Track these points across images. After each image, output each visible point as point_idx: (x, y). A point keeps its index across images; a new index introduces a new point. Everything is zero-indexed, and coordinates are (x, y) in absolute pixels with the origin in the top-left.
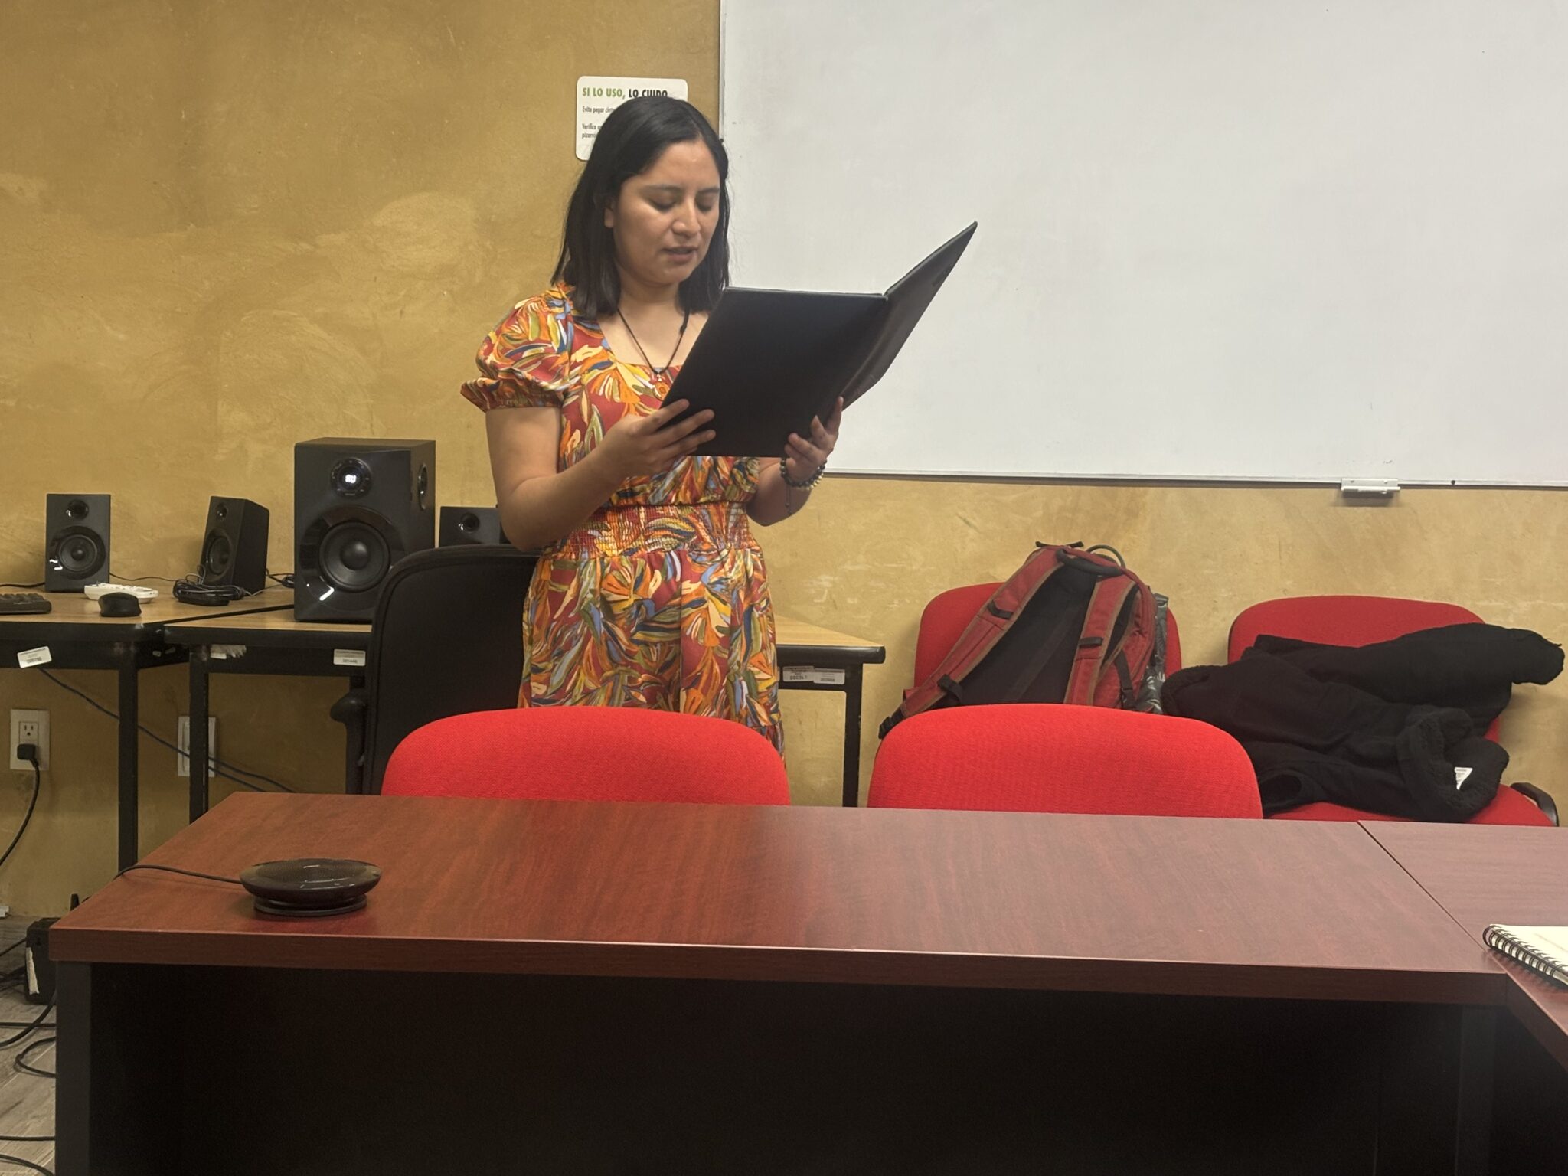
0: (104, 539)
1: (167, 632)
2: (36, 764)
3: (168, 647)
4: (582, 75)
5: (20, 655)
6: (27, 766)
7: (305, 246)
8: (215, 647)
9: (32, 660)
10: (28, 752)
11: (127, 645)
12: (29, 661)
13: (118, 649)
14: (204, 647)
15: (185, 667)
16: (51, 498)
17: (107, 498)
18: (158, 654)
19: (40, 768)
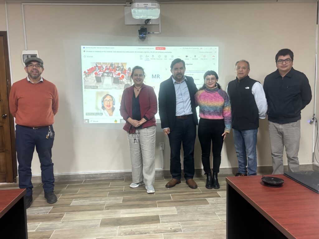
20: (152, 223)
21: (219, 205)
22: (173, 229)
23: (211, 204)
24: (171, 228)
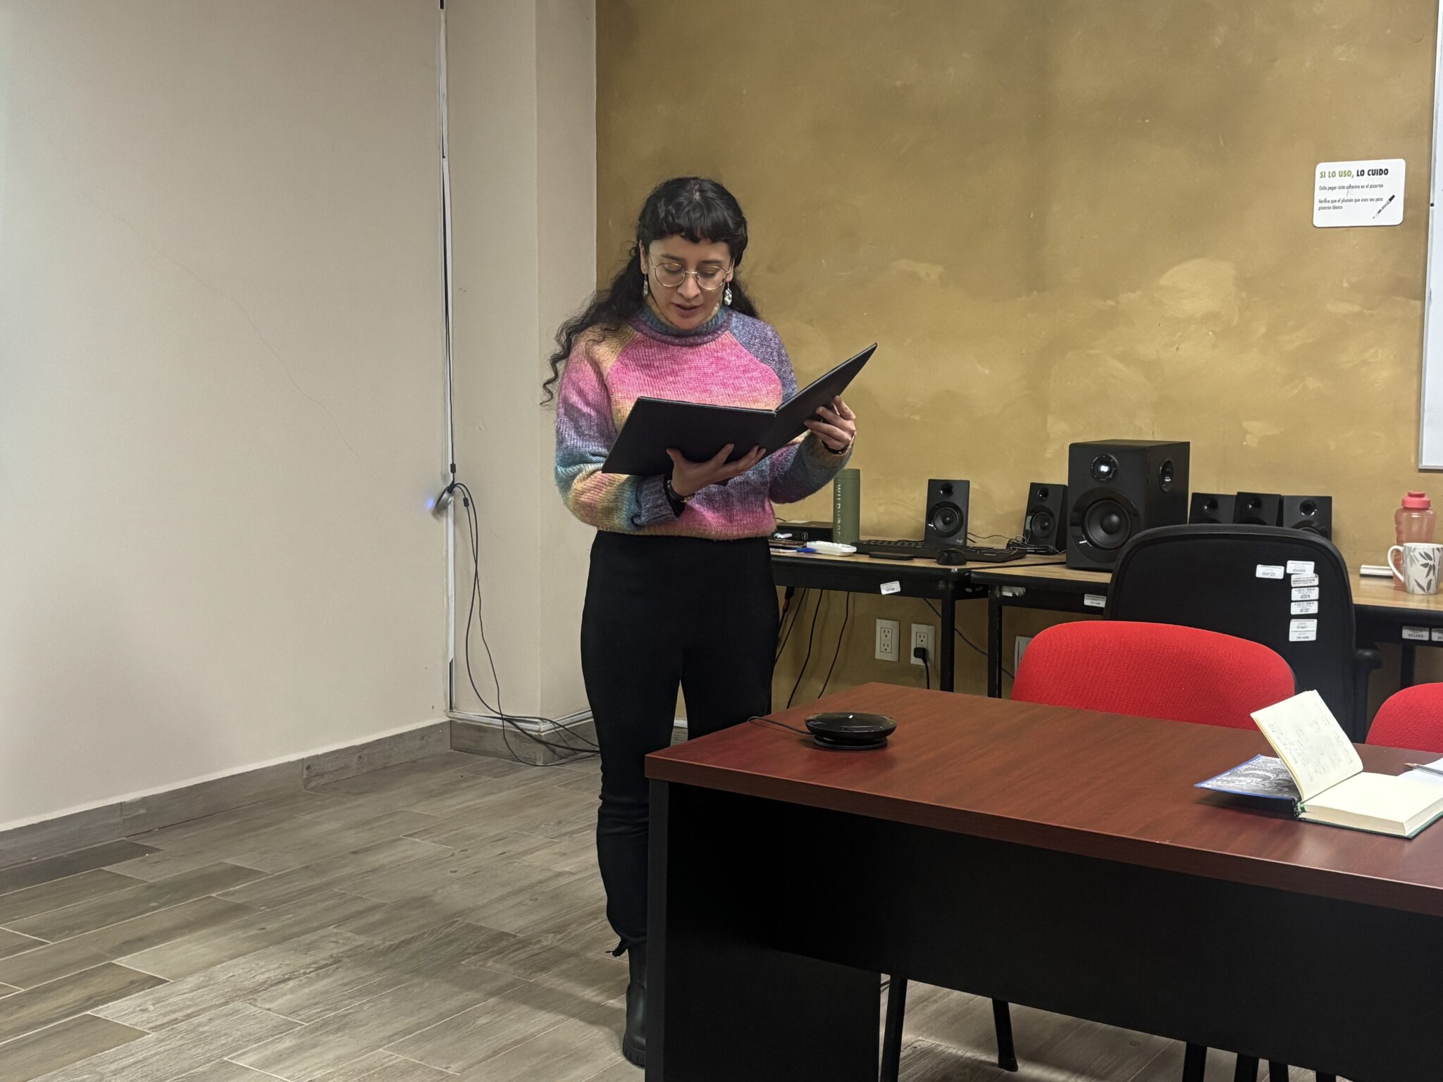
0: (963, 510)
1: (973, 575)
2: (925, 662)
3: (978, 586)
4: (1318, 163)
5: (883, 587)
6: (919, 662)
7: (1110, 303)
8: (1005, 588)
9: (889, 590)
10: (921, 653)
11: (947, 583)
12: (888, 590)
13: (941, 585)
14: (999, 588)
15: (985, 601)
16: (932, 483)
17: (967, 483)
18: (969, 590)
19: (928, 664)
21: (202, 1018)
23: (154, 1029)
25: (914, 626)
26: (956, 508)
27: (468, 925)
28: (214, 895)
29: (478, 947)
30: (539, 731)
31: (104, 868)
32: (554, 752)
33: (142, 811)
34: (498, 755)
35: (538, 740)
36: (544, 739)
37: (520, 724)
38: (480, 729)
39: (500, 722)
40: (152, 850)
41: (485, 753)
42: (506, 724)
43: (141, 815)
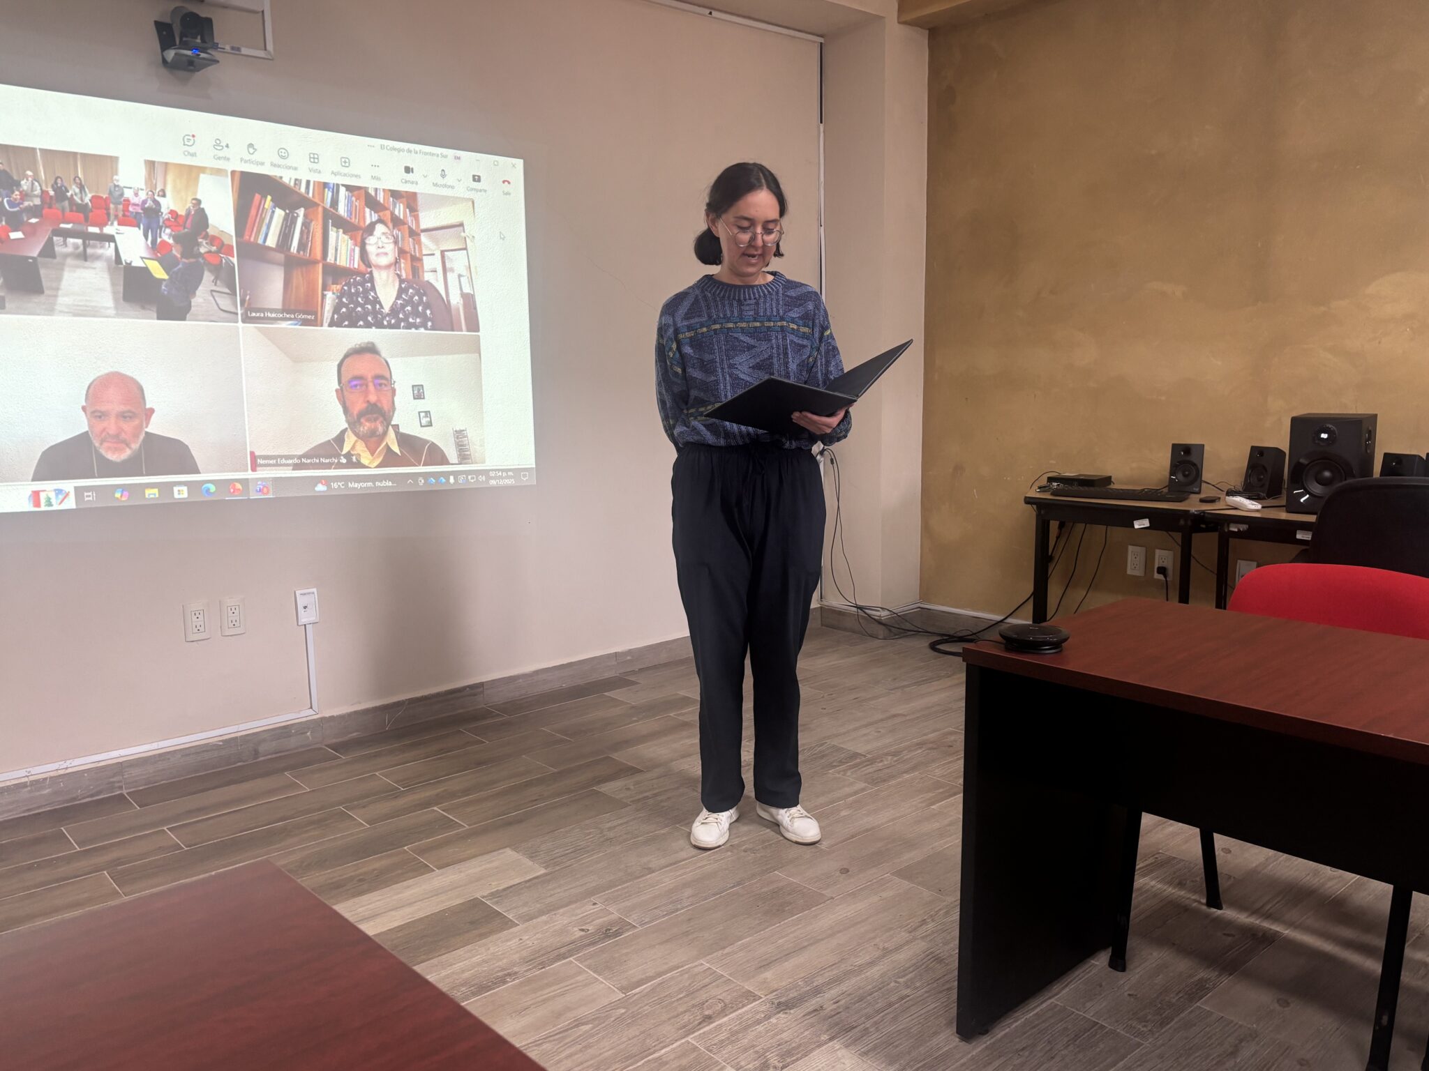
0: (1200, 467)
1: (1207, 515)
2: (1165, 577)
5: (1135, 522)
6: (1161, 577)
8: (1232, 525)
10: (1162, 570)
11: (1187, 521)
12: (1139, 525)
13: (1182, 522)
14: (1226, 525)
15: (1216, 534)
16: (1174, 446)
17: (1203, 446)
18: (1203, 526)
19: (1168, 579)
20: (483, 936)
22: (591, 928)
23: (633, 802)
24: (583, 930)
25: (1157, 551)
26: (1194, 465)
27: (834, 746)
28: (671, 715)
29: (840, 762)
30: (880, 616)
31: (606, 694)
32: (890, 630)
33: (629, 658)
34: (854, 632)
35: (879, 622)
36: (884, 622)
37: (867, 611)
38: (840, 613)
39: (855, 609)
40: (633, 683)
41: (845, 629)
42: (859, 610)
43: (629, 660)
